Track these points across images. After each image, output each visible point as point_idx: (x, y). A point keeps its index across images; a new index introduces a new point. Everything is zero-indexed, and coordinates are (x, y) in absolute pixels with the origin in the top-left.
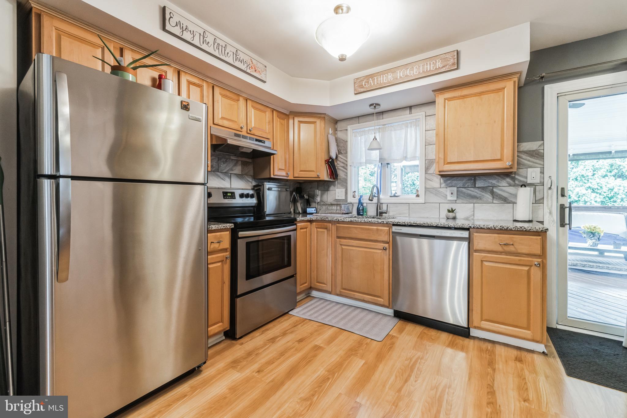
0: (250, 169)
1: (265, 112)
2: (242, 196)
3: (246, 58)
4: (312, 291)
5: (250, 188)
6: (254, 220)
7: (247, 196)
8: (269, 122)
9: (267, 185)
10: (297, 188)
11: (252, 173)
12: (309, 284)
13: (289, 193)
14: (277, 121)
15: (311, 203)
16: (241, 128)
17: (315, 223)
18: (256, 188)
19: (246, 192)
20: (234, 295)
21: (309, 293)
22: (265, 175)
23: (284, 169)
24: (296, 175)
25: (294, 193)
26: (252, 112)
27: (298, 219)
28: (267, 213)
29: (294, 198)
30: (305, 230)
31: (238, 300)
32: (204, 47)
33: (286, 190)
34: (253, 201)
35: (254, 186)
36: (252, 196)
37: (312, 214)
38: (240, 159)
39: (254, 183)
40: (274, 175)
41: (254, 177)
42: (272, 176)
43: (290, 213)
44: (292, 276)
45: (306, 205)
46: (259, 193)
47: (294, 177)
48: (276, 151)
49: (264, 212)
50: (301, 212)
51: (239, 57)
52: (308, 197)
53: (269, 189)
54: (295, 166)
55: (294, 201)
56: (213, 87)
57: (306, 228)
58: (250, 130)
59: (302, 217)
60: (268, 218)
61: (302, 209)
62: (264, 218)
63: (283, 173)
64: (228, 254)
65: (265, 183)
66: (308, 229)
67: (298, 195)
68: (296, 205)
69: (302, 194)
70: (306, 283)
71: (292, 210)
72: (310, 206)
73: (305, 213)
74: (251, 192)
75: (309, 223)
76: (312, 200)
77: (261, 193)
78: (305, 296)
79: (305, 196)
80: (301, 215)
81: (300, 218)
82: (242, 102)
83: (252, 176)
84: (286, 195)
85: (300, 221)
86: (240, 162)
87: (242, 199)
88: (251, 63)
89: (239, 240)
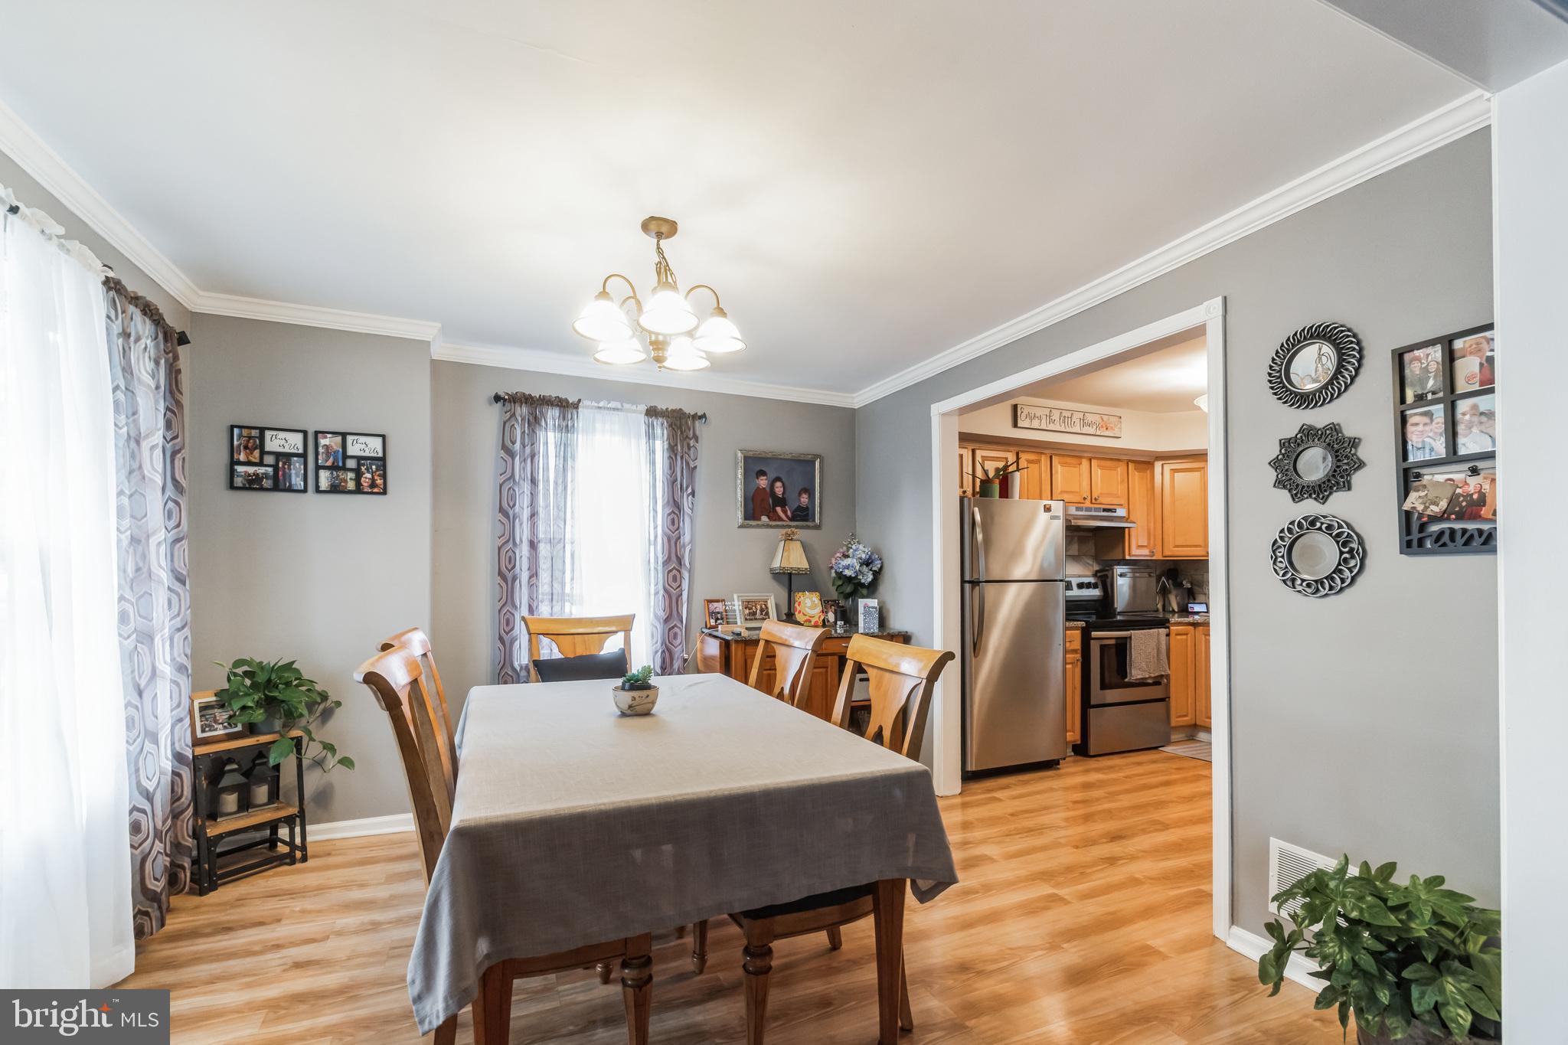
0: (1091, 547)
1: (1115, 469)
2: (1081, 586)
3: (1096, 418)
4: (1197, 734)
5: (1090, 573)
6: (1097, 618)
7: (1088, 586)
8: (1122, 481)
9: (1119, 570)
10: (1169, 570)
11: (1093, 552)
12: (1191, 719)
13: (1154, 580)
14: (1136, 476)
15: (1197, 596)
16: (1085, 499)
17: (1201, 628)
18: (1099, 574)
19: (1086, 580)
20: (1086, 704)
21: (1192, 736)
22: (1116, 555)
23: (1146, 544)
24: (1167, 553)
25: (1163, 579)
26: (1098, 473)
27: (1172, 620)
28: (1118, 610)
29: (1164, 587)
30: (1184, 637)
31: (1092, 711)
32: (1051, 427)
33: (1150, 576)
34: (1096, 593)
35: (1097, 572)
36: (1095, 586)
37: (1197, 613)
38: (1075, 534)
39: (1096, 567)
40: (1129, 555)
41: (1096, 558)
42: (1127, 557)
43: (1157, 611)
44: (1162, 700)
45: (1186, 596)
46: (1104, 580)
47: (1164, 557)
48: (1134, 523)
49: (1115, 610)
50: (1176, 610)
51: (1086, 421)
52: (1191, 584)
53: (1121, 575)
54: (1165, 540)
55: (1164, 592)
56: (1051, 457)
57: (1187, 634)
58: (1096, 499)
59: (1178, 618)
60: (1119, 618)
61: (1178, 604)
62: (1115, 617)
63: (1145, 552)
64: (1078, 656)
65: (1116, 567)
66: (1189, 635)
67: (1170, 581)
68: (1166, 599)
69: (1179, 580)
70: (1185, 716)
71: (1160, 606)
72: (1195, 599)
73: (1184, 611)
74: (1092, 580)
75: (1191, 628)
76: (1200, 590)
77: (1109, 581)
78: (1186, 739)
79: (1184, 582)
80: (1176, 615)
81: (1175, 619)
82: (1085, 463)
83: (1092, 556)
84: (1149, 584)
85: (1175, 623)
86: (1076, 538)
87: (1081, 590)
88: (1101, 421)
89: (1092, 642)
